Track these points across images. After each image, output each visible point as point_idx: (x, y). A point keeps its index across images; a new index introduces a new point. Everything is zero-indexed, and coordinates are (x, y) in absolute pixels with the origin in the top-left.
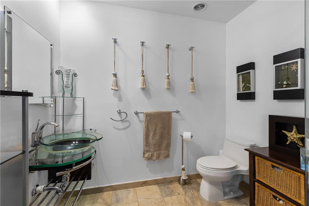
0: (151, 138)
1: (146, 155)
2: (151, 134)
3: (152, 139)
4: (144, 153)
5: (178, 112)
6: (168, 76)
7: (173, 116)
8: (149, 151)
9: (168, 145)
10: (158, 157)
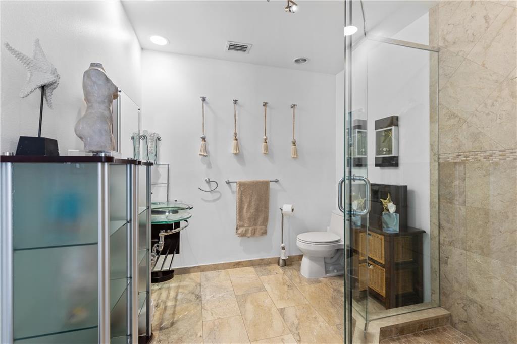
0: (245, 211)
1: (239, 231)
2: (246, 207)
3: (247, 213)
4: (237, 229)
5: (277, 181)
6: (265, 140)
7: (270, 187)
8: (243, 226)
9: (266, 220)
10: (254, 234)
